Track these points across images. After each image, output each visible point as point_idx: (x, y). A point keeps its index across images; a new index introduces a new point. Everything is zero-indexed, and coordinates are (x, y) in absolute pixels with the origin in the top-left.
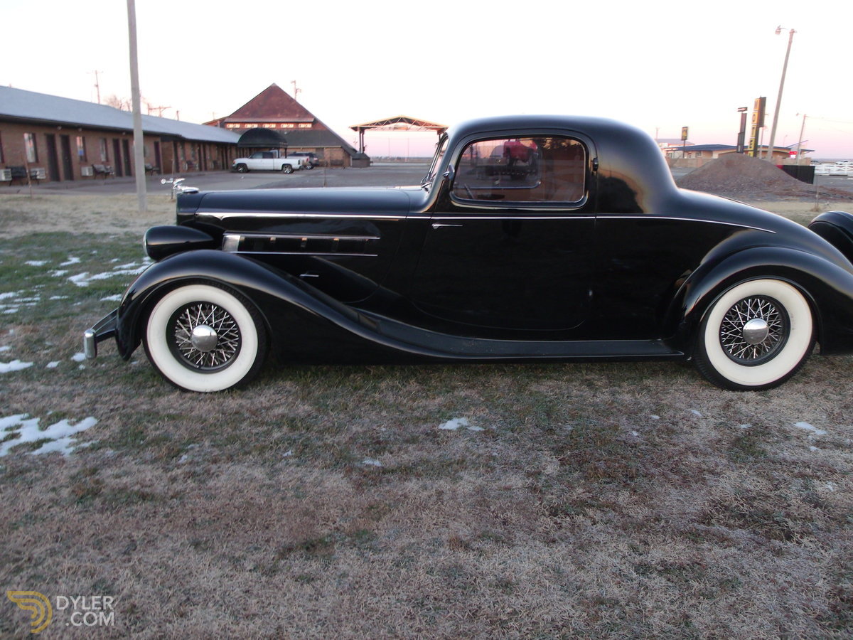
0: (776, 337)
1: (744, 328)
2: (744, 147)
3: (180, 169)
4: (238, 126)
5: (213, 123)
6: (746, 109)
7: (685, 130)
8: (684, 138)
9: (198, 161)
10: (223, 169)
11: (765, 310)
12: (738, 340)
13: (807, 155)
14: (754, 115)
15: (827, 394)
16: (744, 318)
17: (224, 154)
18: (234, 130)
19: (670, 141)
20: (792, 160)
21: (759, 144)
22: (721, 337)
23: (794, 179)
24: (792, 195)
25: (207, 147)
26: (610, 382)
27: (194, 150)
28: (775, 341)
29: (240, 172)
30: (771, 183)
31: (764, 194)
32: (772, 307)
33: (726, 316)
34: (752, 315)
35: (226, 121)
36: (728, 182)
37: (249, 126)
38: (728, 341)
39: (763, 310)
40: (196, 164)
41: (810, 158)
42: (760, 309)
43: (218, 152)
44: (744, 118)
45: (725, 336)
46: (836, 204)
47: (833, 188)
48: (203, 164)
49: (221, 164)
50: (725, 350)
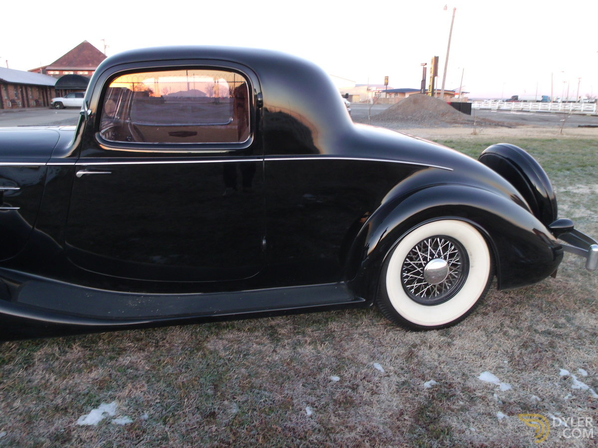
0: (456, 274)
1: (425, 269)
2: (425, 90)
3: (5, 106)
4: (57, 73)
5: (36, 71)
6: (426, 64)
7: (387, 78)
8: (386, 84)
9: (21, 99)
10: (45, 106)
11: (445, 249)
12: (420, 281)
13: (465, 95)
14: (431, 68)
15: (505, 329)
16: (425, 259)
17: (45, 95)
18: (54, 76)
19: (378, 86)
20: (456, 99)
21: (435, 88)
22: (402, 278)
23: (458, 112)
24: (458, 123)
25: (29, 89)
26: (295, 328)
27: (17, 91)
28: (454, 277)
29: (57, 108)
30: (443, 115)
31: (440, 123)
32: (451, 246)
33: (407, 257)
34: (432, 255)
35: (47, 69)
36: (414, 114)
37: (66, 73)
38: (410, 282)
39: (443, 249)
40: (20, 102)
41: (467, 98)
42: (440, 248)
43: (39, 93)
44: (425, 70)
45: (407, 277)
46: (487, 129)
47: (484, 117)
48: (26, 102)
49: (42, 102)
50: (407, 291)
